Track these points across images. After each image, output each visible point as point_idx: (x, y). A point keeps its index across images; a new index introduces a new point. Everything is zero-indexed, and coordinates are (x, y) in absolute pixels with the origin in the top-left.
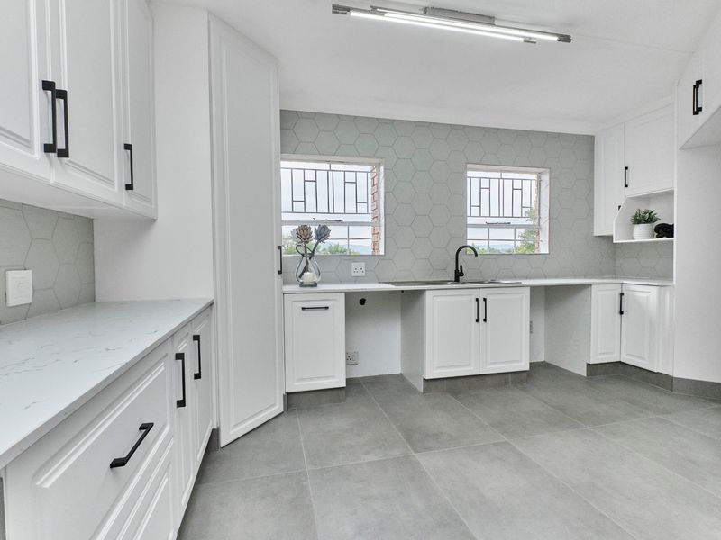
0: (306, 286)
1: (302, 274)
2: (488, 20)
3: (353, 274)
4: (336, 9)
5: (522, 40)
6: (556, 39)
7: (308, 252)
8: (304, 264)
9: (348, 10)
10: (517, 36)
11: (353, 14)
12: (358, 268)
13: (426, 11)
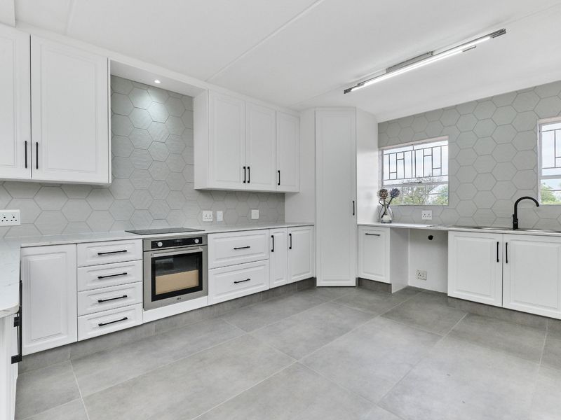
0: (384, 223)
1: (382, 217)
2: (431, 54)
3: (423, 218)
4: (346, 91)
5: (461, 51)
6: (488, 38)
7: (386, 203)
8: (383, 210)
9: (351, 89)
10: (459, 51)
11: (352, 90)
12: (427, 215)
13: (389, 70)
